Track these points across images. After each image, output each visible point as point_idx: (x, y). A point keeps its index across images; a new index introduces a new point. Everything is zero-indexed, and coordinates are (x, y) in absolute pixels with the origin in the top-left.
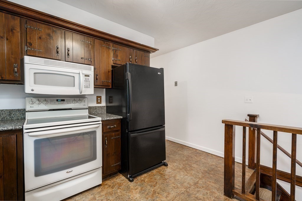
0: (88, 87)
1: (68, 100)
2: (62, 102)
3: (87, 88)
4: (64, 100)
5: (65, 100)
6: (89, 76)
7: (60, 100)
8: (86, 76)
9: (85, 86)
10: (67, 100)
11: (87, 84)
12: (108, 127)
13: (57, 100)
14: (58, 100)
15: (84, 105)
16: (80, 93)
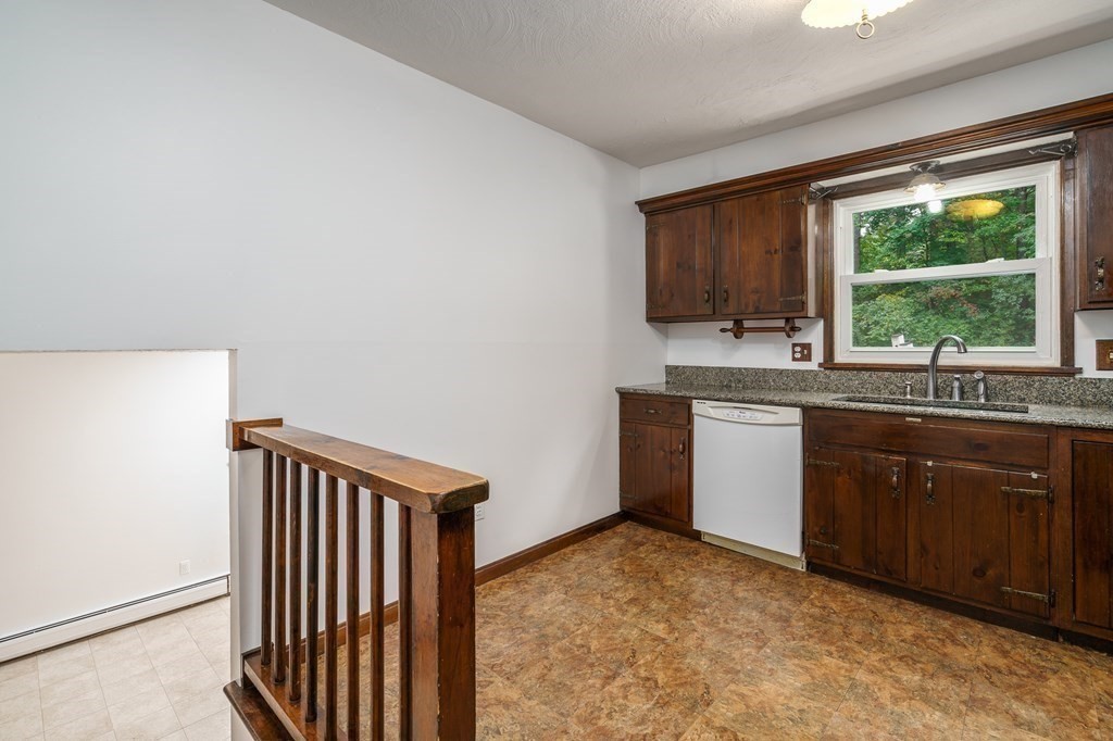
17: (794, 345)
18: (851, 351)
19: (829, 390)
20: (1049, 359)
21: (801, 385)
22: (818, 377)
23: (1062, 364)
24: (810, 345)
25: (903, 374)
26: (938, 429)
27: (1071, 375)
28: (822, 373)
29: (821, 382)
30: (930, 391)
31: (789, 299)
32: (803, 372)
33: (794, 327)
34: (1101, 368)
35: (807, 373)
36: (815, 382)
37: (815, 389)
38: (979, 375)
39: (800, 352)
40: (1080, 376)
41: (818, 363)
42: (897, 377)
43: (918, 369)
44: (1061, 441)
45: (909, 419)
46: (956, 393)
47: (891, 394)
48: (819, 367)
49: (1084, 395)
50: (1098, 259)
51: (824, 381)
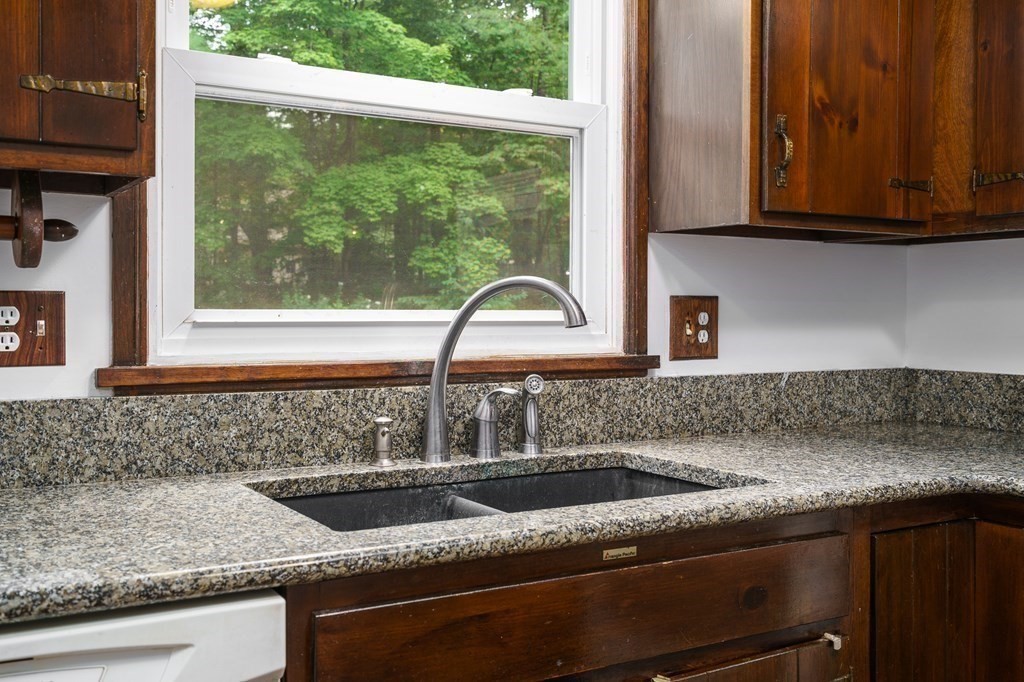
18: (196, 325)
19: (140, 471)
20: (605, 339)
21: (32, 462)
22: (100, 425)
23: (628, 347)
24: (58, 298)
25: (360, 392)
26: (679, 569)
27: (643, 372)
28: (115, 410)
29: (110, 443)
30: (435, 439)
31: (79, 86)
32: (39, 409)
33: (49, 223)
34: (676, 356)
35: (56, 413)
36: (88, 445)
37: (89, 473)
38: (536, 385)
39: (14, 329)
40: (658, 373)
41: (93, 370)
42: (345, 404)
43: (395, 374)
44: (861, 539)
45: (610, 554)
46: (485, 437)
47: (331, 460)
48: (98, 386)
49: (663, 413)
50: (781, 119)
51: (122, 437)
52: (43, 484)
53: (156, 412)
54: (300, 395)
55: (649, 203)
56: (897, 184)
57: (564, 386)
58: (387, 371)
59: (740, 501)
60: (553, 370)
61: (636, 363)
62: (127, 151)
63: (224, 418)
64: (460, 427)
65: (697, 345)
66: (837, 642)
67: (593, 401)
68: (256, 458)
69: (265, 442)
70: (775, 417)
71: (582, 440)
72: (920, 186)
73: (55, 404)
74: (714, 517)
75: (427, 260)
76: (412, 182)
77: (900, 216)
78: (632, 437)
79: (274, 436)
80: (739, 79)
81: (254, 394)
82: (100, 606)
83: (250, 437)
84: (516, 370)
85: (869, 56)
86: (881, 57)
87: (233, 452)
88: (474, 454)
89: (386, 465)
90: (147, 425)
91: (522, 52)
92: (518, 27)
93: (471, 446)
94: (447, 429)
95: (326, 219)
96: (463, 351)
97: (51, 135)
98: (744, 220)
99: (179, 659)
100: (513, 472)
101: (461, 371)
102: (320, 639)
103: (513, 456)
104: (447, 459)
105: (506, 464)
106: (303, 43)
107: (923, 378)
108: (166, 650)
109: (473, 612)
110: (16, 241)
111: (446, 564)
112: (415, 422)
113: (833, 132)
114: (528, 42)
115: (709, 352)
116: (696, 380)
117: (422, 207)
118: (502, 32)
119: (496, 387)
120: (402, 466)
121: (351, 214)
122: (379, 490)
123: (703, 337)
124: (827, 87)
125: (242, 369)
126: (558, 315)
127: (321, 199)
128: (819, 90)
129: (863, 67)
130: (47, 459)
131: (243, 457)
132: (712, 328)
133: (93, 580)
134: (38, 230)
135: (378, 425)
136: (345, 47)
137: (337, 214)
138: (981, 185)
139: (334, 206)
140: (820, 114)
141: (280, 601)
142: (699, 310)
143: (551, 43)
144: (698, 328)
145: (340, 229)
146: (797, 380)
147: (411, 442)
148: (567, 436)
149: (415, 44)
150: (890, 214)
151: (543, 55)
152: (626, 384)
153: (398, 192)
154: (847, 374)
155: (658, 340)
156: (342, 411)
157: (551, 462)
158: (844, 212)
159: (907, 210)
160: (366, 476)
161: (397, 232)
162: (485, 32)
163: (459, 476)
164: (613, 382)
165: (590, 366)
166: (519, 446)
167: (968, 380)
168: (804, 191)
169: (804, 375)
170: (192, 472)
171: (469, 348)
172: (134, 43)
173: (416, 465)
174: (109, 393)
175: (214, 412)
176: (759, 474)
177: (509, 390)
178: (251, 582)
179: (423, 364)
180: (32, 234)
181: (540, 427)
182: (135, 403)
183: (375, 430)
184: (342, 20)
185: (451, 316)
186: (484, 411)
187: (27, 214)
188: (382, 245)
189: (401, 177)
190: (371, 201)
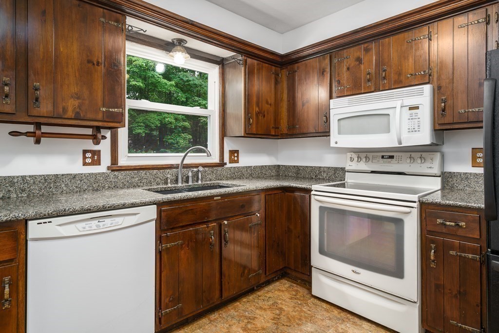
0: (416, 131)
1: (400, 157)
2: (390, 160)
3: (414, 132)
4: (393, 156)
5: (395, 157)
6: (417, 108)
7: (386, 157)
8: (411, 109)
9: (409, 129)
10: (398, 157)
11: (413, 126)
12: (439, 221)
13: (383, 157)
14: (385, 157)
15: (430, 168)
16: (399, 144)
17: (85, 152)
18: (128, 157)
19: (117, 187)
20: (215, 159)
21: (94, 186)
22: (109, 178)
23: (220, 161)
24: (99, 151)
25: (164, 170)
26: (228, 201)
27: (223, 166)
28: (112, 174)
29: (111, 182)
30: (180, 180)
31: (111, 110)
32: (96, 174)
33: (102, 136)
34: (230, 163)
35: (99, 175)
36: (106, 182)
37: (106, 188)
38: (201, 169)
39: (90, 158)
40: (226, 166)
41: (106, 166)
42: (160, 173)
43: (171, 167)
44: (263, 196)
45: (215, 198)
46: (190, 179)
47: (158, 185)
48: (108, 170)
49: (227, 174)
50: (250, 115)
51: (113, 180)
52: (97, 190)
53: (121, 175)
54: (151, 171)
55: (224, 131)
56: (273, 128)
57: (207, 169)
58: (169, 166)
59: (240, 189)
60: (205, 166)
61: (222, 164)
62: (120, 122)
63: (135, 176)
64: (185, 178)
65: (235, 160)
66: (258, 215)
67: (213, 172)
68: (142, 184)
69: (144, 181)
70: (251, 175)
71: (211, 180)
72: (278, 128)
73: (99, 174)
74: (235, 191)
75: (169, 139)
76: (164, 118)
77: (274, 134)
78: (221, 180)
79: (146, 180)
80: (242, 106)
81: (141, 171)
82: (124, 206)
83: (141, 180)
84: (197, 166)
85: (267, 103)
86: (270, 103)
87: (137, 183)
88: (188, 183)
89: (169, 185)
90: (119, 178)
91: (195, 84)
92: (194, 78)
93: (187, 181)
94: (182, 178)
95: (140, 128)
96: (185, 162)
97: (105, 120)
98: (243, 135)
99: (137, 215)
100: (196, 186)
101: (185, 166)
102: (162, 213)
103: (196, 183)
104: (182, 184)
105: (195, 185)
106: (133, 80)
107: (281, 167)
108: (135, 214)
109: (190, 208)
110: (95, 140)
111: (185, 199)
112: (175, 177)
113: (260, 118)
114: (197, 82)
115: (237, 162)
116: (234, 168)
117: (167, 125)
118: (190, 79)
119: (192, 169)
120: (173, 185)
121: (147, 126)
122: (168, 190)
123: (236, 159)
124: (259, 109)
125: (139, 166)
126: (205, 154)
127: (139, 122)
128: (257, 109)
129: (266, 105)
130: (97, 185)
131: (139, 184)
132: (238, 157)
133: (123, 202)
134: (100, 138)
135: (168, 177)
136: (145, 81)
137: (143, 126)
138: (289, 129)
139: (142, 124)
140: (258, 114)
141: (156, 206)
142: (235, 153)
143: (203, 83)
144: (235, 157)
145: (144, 130)
146: (255, 167)
147: (175, 181)
148: (207, 179)
149: (165, 81)
150: (272, 134)
151: (201, 86)
152: (220, 169)
153: (160, 121)
154: (266, 166)
155: (226, 159)
156: (160, 174)
157: (204, 184)
158: (262, 133)
159: (275, 133)
160: (166, 188)
161: (159, 132)
162: (185, 79)
163: (185, 187)
164: (217, 168)
165: (212, 165)
166: (197, 181)
167: (289, 167)
168: (254, 129)
169: (257, 166)
170: (128, 188)
171: (187, 161)
172: (121, 101)
173: (176, 185)
174: (110, 171)
175: (133, 175)
176: (245, 185)
177: (195, 170)
178: (150, 202)
179: (177, 164)
180: (99, 138)
181: (202, 178)
182: (116, 173)
183: (167, 179)
184: (144, 74)
185: (183, 154)
186: (190, 174)
187: (98, 134)
188: (155, 135)
189: (161, 117)
190: (153, 123)
